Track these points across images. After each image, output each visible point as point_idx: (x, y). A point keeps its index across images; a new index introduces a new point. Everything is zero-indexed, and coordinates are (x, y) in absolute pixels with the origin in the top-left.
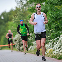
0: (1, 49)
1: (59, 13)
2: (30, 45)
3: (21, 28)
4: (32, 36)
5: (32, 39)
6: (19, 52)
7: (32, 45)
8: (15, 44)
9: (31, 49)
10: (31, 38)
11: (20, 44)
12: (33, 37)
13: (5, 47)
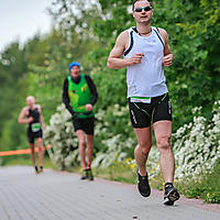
0: (3, 164)
1: (187, 47)
2: (98, 151)
3: (74, 92)
4: (102, 122)
5: (104, 130)
6: (62, 173)
7: (105, 152)
8: (49, 147)
9: (100, 162)
10: (101, 129)
11: (66, 147)
12: (106, 124)
13: (16, 157)
